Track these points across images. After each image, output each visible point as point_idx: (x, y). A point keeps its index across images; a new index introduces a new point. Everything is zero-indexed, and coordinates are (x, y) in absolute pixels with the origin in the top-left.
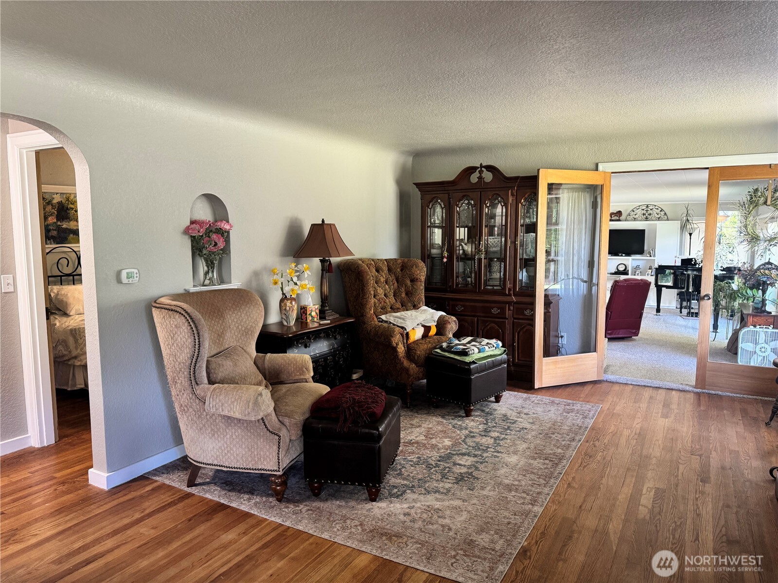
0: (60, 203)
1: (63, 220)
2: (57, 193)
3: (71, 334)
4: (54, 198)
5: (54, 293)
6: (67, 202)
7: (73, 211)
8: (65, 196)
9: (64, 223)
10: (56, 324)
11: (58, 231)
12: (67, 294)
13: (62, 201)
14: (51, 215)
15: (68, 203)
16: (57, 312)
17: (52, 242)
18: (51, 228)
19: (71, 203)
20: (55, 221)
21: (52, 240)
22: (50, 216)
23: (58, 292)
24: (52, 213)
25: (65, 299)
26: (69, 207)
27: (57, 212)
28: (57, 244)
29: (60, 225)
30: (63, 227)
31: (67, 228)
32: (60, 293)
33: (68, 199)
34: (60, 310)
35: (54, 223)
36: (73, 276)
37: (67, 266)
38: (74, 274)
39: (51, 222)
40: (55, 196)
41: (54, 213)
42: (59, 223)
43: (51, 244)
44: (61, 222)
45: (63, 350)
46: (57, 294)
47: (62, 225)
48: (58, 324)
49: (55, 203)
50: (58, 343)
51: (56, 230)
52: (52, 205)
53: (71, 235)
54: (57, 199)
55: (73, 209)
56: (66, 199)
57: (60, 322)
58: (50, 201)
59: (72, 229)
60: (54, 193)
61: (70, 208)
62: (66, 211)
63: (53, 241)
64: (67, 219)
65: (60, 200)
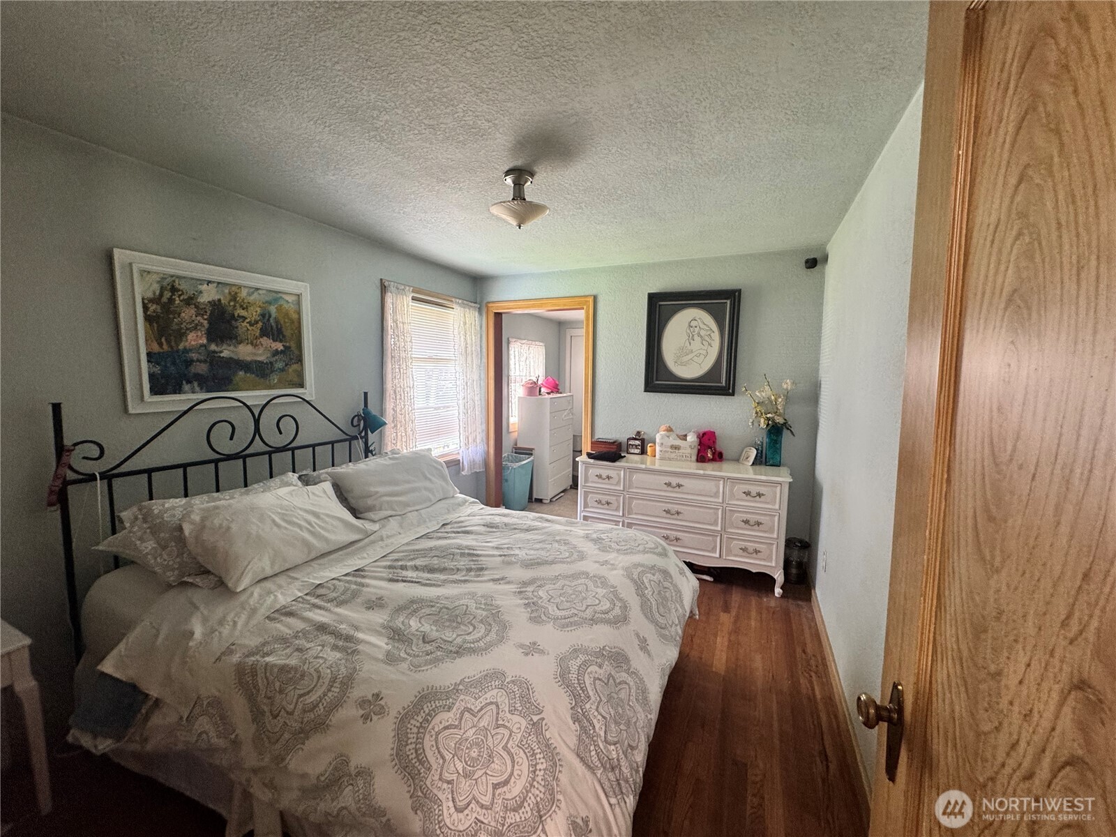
0: (216, 305)
1: (222, 342)
2: (209, 282)
3: (240, 683)
4: (201, 292)
5: (192, 523)
6: (232, 304)
7: (245, 324)
8: (227, 291)
9: (225, 346)
10: (192, 633)
11: (211, 364)
12: (229, 528)
13: (219, 300)
14: (195, 328)
15: (235, 306)
16: (198, 580)
17: (197, 389)
18: (194, 356)
19: (241, 306)
20: (205, 341)
21: (196, 384)
22: (191, 330)
23: (203, 519)
24: (197, 325)
25: (221, 544)
26: (236, 315)
27: (210, 323)
28: (208, 391)
29: (214, 352)
30: (222, 355)
31: (231, 358)
32: (208, 523)
33: (234, 297)
34: (207, 572)
35: (202, 345)
36: (244, 458)
37: (231, 438)
38: (247, 452)
39: (193, 343)
40: (204, 287)
41: (202, 325)
42: (213, 347)
43: (193, 392)
44: (217, 345)
45: (212, 734)
46: (202, 527)
47: (221, 352)
48: (198, 631)
49: (203, 304)
50: (197, 710)
51: (205, 361)
52: (196, 307)
53: (241, 373)
54: (208, 295)
55: (244, 318)
56: (229, 298)
57: (205, 620)
58: (191, 298)
59: (243, 361)
60: (201, 281)
61: (239, 316)
62: (229, 322)
63: (199, 385)
64: (231, 338)
65: (217, 297)
